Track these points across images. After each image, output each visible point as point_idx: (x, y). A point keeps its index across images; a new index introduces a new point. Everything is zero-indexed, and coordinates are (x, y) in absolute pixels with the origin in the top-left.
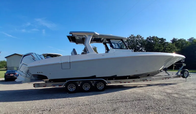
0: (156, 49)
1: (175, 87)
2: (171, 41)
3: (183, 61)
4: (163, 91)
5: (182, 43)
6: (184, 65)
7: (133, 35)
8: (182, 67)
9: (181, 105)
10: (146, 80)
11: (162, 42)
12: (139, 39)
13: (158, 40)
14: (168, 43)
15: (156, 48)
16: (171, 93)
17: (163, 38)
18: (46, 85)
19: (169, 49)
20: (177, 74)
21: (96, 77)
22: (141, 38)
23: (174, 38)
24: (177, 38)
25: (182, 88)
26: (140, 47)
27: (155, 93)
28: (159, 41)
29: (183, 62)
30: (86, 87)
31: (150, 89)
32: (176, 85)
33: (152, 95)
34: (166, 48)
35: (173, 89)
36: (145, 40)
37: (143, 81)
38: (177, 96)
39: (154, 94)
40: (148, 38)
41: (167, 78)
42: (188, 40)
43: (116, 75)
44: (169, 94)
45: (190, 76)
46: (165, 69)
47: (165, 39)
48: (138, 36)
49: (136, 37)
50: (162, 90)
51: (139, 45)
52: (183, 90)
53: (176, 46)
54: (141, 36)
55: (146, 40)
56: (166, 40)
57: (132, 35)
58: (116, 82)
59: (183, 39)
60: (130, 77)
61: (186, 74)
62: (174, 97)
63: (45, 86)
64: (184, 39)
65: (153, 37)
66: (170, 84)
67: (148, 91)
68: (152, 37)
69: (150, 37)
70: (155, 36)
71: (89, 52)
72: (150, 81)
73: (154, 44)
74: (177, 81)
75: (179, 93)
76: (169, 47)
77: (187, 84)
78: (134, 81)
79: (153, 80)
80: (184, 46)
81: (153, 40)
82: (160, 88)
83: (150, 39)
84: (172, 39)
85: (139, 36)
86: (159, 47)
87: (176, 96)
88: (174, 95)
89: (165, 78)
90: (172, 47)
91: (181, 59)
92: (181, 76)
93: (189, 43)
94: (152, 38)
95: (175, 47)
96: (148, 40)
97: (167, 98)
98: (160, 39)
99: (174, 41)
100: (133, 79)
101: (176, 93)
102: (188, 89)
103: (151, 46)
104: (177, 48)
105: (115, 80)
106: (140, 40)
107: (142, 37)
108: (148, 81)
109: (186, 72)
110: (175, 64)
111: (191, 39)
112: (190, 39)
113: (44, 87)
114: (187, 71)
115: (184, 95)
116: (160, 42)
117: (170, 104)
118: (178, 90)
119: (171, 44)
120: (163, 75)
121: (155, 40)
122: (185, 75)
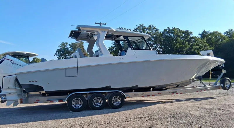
0: (178, 47)
1: (215, 101)
2: (200, 35)
3: (222, 66)
4: (201, 106)
5: (216, 38)
6: (224, 71)
7: (143, 25)
8: (222, 75)
9: (227, 120)
10: (176, 92)
11: (187, 37)
12: (152, 31)
13: (180, 33)
14: (195, 37)
15: (178, 45)
16: (212, 109)
17: (187, 31)
18: (39, 100)
19: (198, 47)
20: (215, 84)
21: (111, 88)
22: (155, 31)
23: (203, 30)
24: (208, 31)
25: (224, 103)
26: (154, 44)
27: (190, 109)
28: (182, 35)
29: (223, 68)
30: (97, 102)
31: (183, 105)
32: (215, 99)
33: (188, 112)
34: (193, 46)
35: (213, 104)
36: (160, 32)
37: (172, 94)
38: (220, 112)
39: (190, 111)
40: (165, 30)
41: (203, 90)
42: (225, 33)
43: (137, 86)
44: (210, 109)
45: (233, 87)
46: (199, 78)
47: (191, 32)
48: (150, 26)
49: (147, 28)
50: (199, 105)
51: (152, 41)
52: (227, 106)
53: (207, 43)
54: (155, 27)
55: (163, 34)
56: (192, 34)
57: (140, 25)
58: (136, 96)
59: (216, 32)
60: (155, 89)
61: (227, 84)
62: (216, 113)
63: (37, 101)
64: (219, 32)
65: (174, 29)
66: (207, 98)
67: (181, 107)
68: (171, 28)
69: (169, 28)
70: (176, 28)
71: (102, 53)
72: (181, 93)
73: (174, 40)
74: (215, 95)
75: (222, 109)
76: (198, 45)
77: (230, 98)
78: (159, 93)
79: (185, 92)
80: (220, 43)
81: (172, 33)
82: (196, 103)
83: (168, 32)
84: (201, 32)
85: (153, 26)
86: (183, 44)
87: (218, 111)
88: (217, 111)
89: (200, 89)
90: (201, 44)
91: (219, 64)
92: (221, 87)
93: (226, 39)
94: (171, 30)
95: (205, 44)
96: (166, 33)
97: (209, 114)
98: (183, 32)
99: (204, 35)
100: (159, 92)
101: (218, 109)
102: (232, 104)
103: (171, 43)
104: (209, 46)
105: (134, 92)
106: (154, 33)
107: (157, 28)
108: (177, 94)
109: (227, 82)
110: (211, 71)
111: (229, 32)
112: (227, 33)
113: (35, 103)
114: (228, 80)
115: (229, 111)
116: (183, 37)
117: (214, 120)
118: (219, 106)
119: (201, 40)
120: (197, 86)
121: (177, 33)
122: (227, 86)
